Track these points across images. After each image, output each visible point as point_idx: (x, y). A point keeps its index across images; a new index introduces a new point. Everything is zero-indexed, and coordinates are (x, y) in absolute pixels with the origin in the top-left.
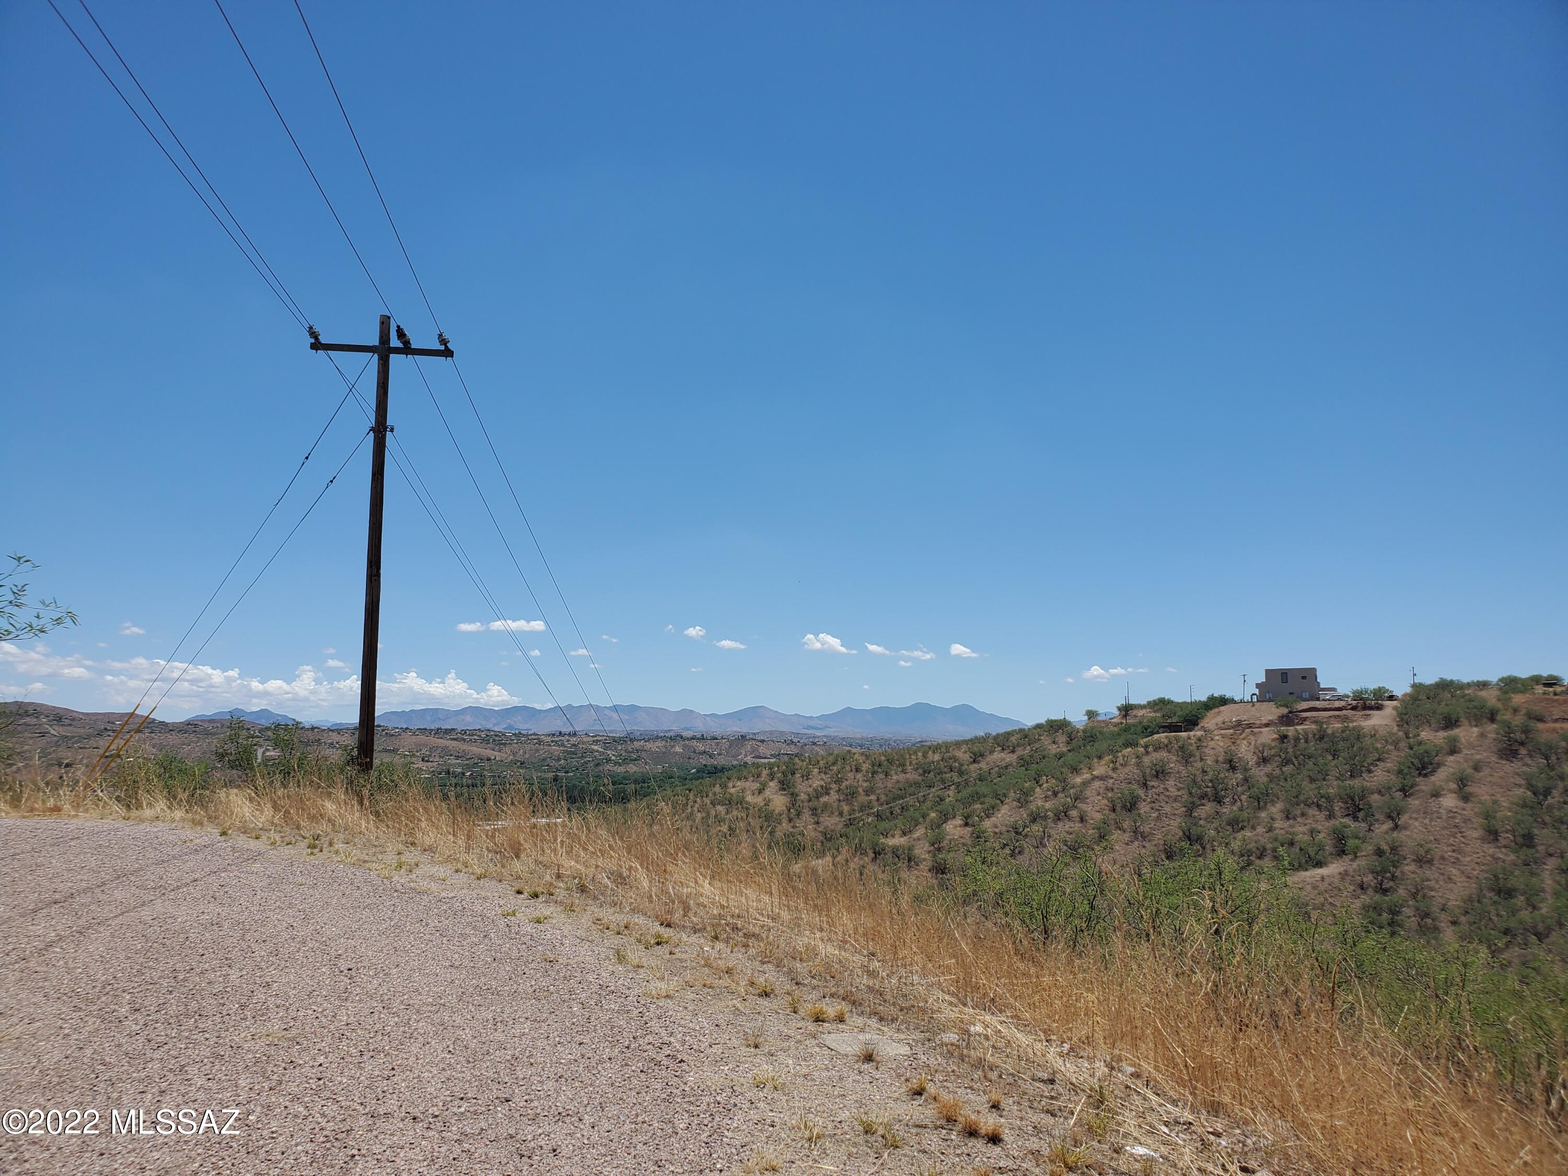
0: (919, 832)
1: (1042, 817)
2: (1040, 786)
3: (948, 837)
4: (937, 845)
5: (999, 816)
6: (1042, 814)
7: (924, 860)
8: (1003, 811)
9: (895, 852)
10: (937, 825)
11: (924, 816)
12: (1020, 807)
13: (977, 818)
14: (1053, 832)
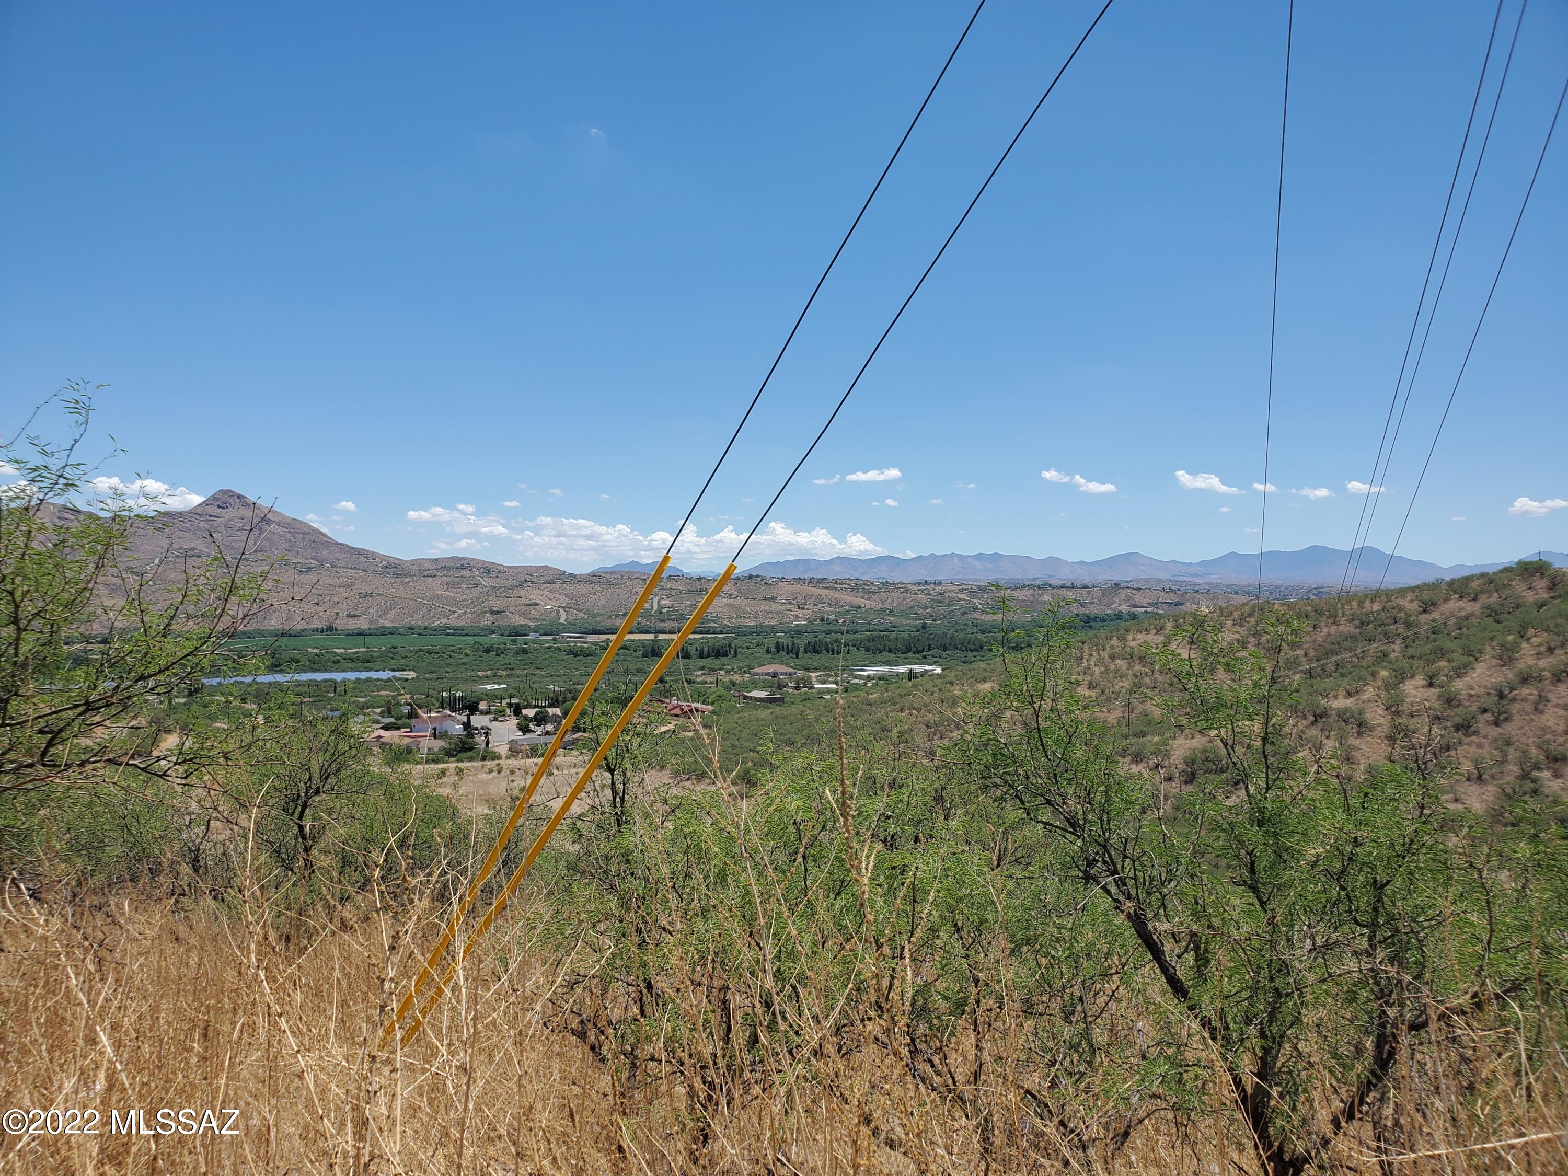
0: (1369, 692)
1: (1536, 677)
2: (1528, 640)
3: (1408, 700)
4: (1394, 709)
5: (1474, 675)
6: (1535, 674)
7: (1380, 725)
8: (1478, 670)
9: (1344, 717)
10: (1392, 685)
11: (1373, 675)
12: (1502, 666)
13: (1445, 678)
14: (1551, 696)
